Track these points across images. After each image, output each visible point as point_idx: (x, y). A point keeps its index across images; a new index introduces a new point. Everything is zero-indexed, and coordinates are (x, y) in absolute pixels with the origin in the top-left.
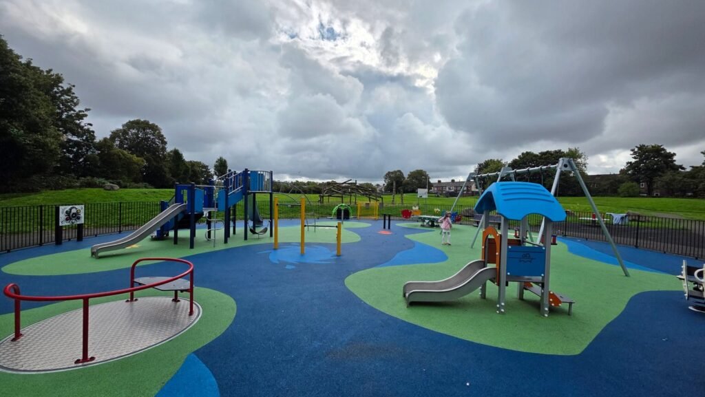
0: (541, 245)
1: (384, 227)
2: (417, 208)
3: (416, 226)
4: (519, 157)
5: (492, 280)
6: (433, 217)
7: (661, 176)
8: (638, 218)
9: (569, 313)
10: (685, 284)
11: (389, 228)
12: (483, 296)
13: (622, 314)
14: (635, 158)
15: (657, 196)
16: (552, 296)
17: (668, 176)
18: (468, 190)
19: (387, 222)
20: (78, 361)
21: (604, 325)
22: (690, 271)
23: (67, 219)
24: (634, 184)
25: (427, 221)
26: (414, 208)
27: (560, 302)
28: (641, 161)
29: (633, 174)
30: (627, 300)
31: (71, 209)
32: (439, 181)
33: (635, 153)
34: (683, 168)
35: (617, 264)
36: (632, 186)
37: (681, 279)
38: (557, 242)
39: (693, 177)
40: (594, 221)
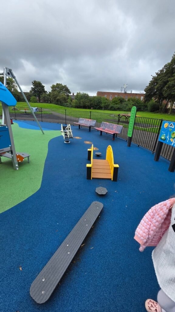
0: (5, 125)
7: (42, 95)
9: (28, 162)
10: (63, 133)
14: (33, 86)
15: (41, 103)
16: (19, 157)
17: (43, 95)
22: (64, 128)
24: (35, 97)
27: (23, 158)
28: (36, 88)
29: (34, 93)
30: (47, 145)
33: (33, 84)
34: (47, 92)
35: (39, 130)
37: (61, 132)
38: (13, 123)
39: (50, 96)
40: (26, 112)
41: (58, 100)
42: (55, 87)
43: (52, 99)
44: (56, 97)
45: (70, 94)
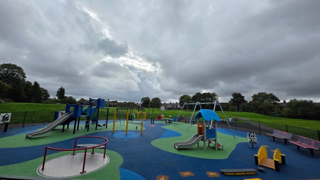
1: (151, 123)
2: (163, 115)
3: (163, 123)
4: (196, 94)
5: (202, 140)
6: (170, 119)
7: (241, 104)
8: (236, 120)
9: (222, 149)
10: (248, 139)
11: (153, 124)
12: (198, 146)
13: (235, 148)
14: (233, 97)
15: (240, 111)
16: (218, 144)
17: (243, 104)
18: (176, 107)
19: (152, 121)
20: (81, 173)
21: (231, 152)
22: (249, 135)
23: (2, 120)
24: (234, 107)
25: (167, 121)
26: (162, 115)
27: (220, 146)
28: (235, 99)
29: (233, 103)
30: (236, 145)
31: (5, 115)
32: (165, 103)
33: (233, 95)
34: (247, 102)
35: (232, 135)
36: (233, 107)
39: (250, 105)
40: (223, 121)
41: (260, 109)
42: (256, 96)
43: (252, 108)
44: (258, 106)
45: (279, 102)
